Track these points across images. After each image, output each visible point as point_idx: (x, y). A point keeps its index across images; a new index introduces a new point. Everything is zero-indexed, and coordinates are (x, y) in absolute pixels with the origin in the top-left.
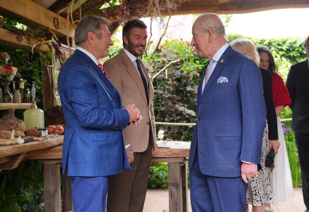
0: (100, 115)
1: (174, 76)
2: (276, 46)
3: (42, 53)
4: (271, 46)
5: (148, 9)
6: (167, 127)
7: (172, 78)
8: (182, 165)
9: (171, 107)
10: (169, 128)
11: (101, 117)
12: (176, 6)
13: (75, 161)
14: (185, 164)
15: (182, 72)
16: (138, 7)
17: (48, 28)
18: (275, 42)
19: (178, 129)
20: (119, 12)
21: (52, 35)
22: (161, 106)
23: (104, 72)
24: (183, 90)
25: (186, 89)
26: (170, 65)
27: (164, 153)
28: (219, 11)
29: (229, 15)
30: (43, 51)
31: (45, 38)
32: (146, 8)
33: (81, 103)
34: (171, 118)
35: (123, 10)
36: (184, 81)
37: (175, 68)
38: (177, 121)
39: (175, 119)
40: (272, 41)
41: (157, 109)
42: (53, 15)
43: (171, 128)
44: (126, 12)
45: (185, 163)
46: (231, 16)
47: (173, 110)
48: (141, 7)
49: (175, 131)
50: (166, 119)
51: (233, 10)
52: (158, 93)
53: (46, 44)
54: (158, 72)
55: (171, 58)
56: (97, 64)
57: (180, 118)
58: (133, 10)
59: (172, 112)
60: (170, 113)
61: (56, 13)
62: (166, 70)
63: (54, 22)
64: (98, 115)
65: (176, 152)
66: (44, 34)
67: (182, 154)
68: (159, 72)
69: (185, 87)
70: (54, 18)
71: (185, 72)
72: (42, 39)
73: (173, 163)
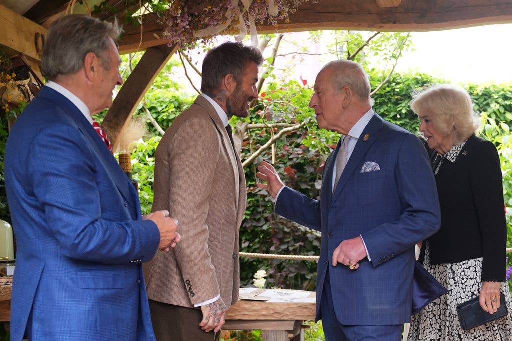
0: (108, 233)
1: (291, 160)
2: (500, 101)
3: (7, 106)
4: (489, 101)
5: (226, 16)
6: (276, 263)
7: (285, 164)
8: (292, 336)
9: (283, 224)
10: (280, 267)
11: (109, 237)
12: (287, 11)
13: (48, 330)
14: (300, 335)
15: (307, 150)
16: (206, 11)
17: (21, 54)
18: (498, 93)
19: (297, 269)
20: (168, 23)
21: (28, 69)
22: (263, 222)
23: (105, 140)
24: (307, 189)
25: (313, 186)
26: (281, 136)
27: (255, 311)
28: (381, 25)
29: (404, 34)
30: (10, 101)
31: (14, 75)
32: (224, 15)
33: (68, 208)
34: (284, 247)
35: (175, 18)
36: (310, 170)
37: (293, 143)
38: (295, 252)
39: (291, 249)
40: (492, 90)
41: (256, 227)
42: (34, 27)
43: (284, 268)
44: (182, 21)
45: (298, 333)
46: (408, 36)
47: (286, 230)
48: (213, 11)
49: (291, 272)
50: (273, 249)
51: (409, 23)
52: (256, 195)
53: (17, 88)
54: (256, 150)
55: (284, 122)
56: (92, 122)
57: (301, 246)
58: (197, 19)
59: (285, 233)
60: (281, 236)
61: (41, 24)
62: (273, 146)
63: (36, 44)
64: (105, 234)
65: (279, 309)
66: (11, 66)
67: (291, 314)
68: (258, 152)
69: (313, 183)
70: (37, 35)
71: (313, 151)
72: (9, 77)
73: (272, 331)
